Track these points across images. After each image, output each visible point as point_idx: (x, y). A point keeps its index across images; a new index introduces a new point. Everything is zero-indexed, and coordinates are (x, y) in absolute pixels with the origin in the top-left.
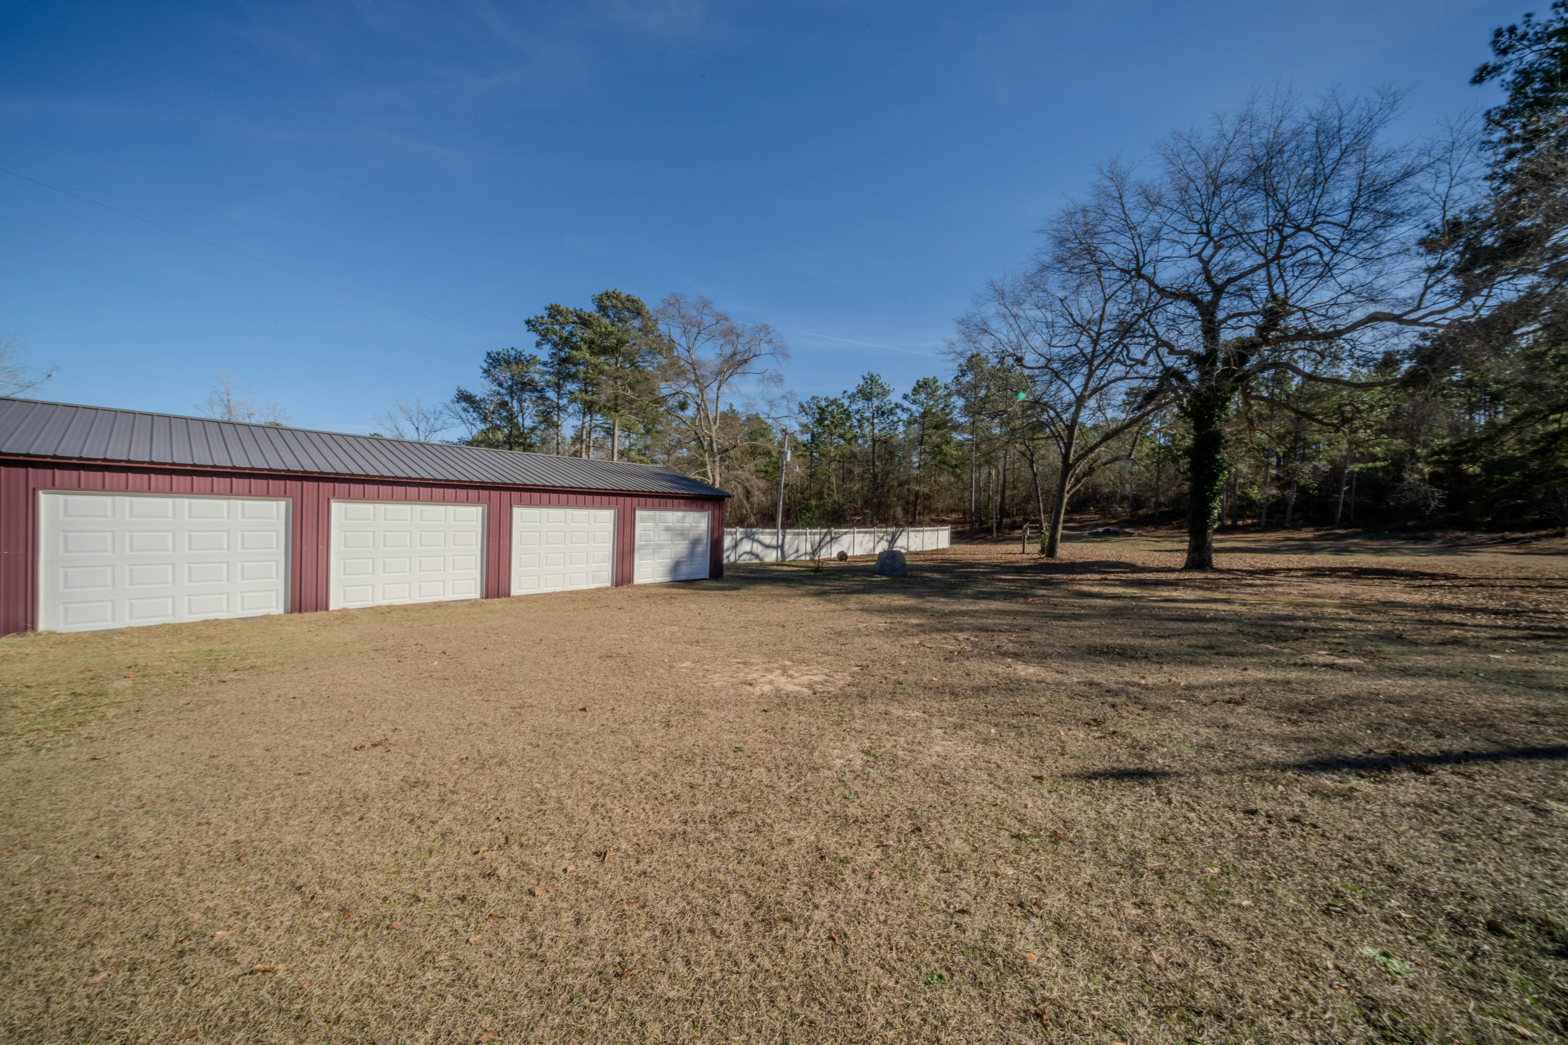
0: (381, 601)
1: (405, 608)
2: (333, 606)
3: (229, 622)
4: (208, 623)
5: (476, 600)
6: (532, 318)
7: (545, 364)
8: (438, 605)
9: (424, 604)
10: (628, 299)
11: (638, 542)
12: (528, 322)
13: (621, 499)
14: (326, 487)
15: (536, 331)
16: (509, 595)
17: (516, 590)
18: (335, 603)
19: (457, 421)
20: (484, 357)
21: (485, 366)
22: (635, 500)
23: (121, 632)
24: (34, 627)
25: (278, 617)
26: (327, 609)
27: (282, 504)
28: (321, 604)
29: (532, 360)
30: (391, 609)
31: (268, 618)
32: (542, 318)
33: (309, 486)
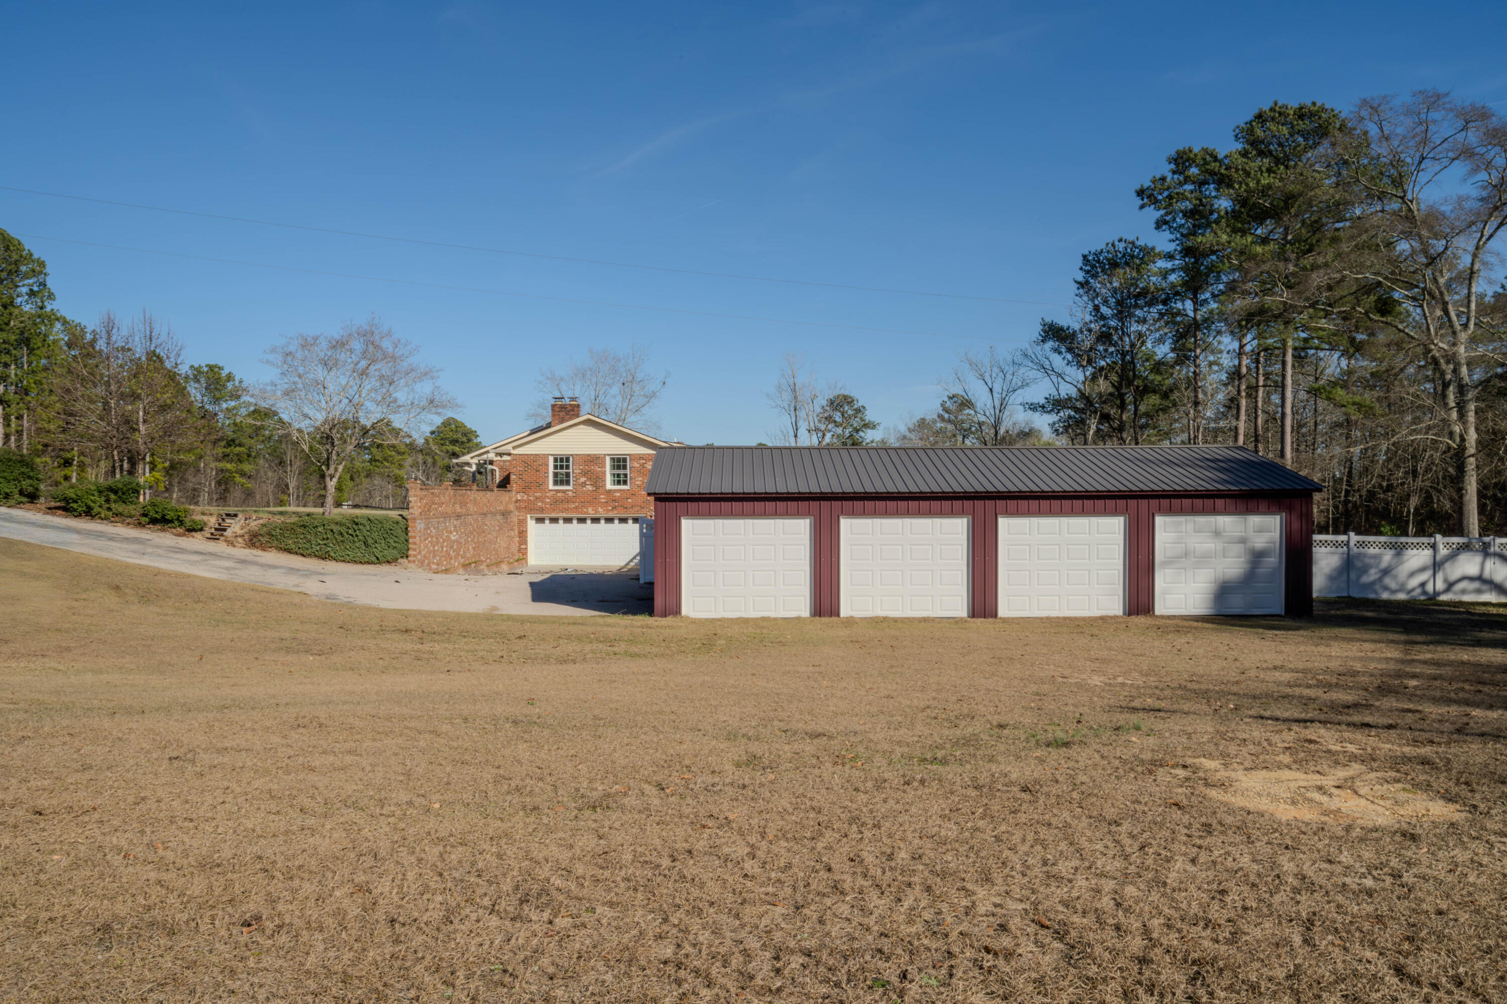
0: (880, 613)
1: (895, 620)
2: (842, 614)
3: (776, 619)
4: (764, 619)
5: (961, 619)
6: (1147, 184)
7: (1170, 257)
8: (925, 620)
9: (914, 619)
10: (1301, 114)
11: (1159, 556)
12: (1140, 193)
13: (1132, 503)
14: (836, 504)
15: (1155, 202)
16: (996, 616)
17: (1003, 611)
18: (844, 613)
19: (1040, 375)
20: (1079, 262)
21: (1080, 277)
22: (1154, 503)
23: (719, 620)
24: (680, 613)
25: (806, 619)
26: (838, 615)
27: (807, 521)
28: (834, 612)
29: (1148, 254)
30: (885, 619)
31: (798, 619)
32: (1163, 179)
33: (825, 504)
